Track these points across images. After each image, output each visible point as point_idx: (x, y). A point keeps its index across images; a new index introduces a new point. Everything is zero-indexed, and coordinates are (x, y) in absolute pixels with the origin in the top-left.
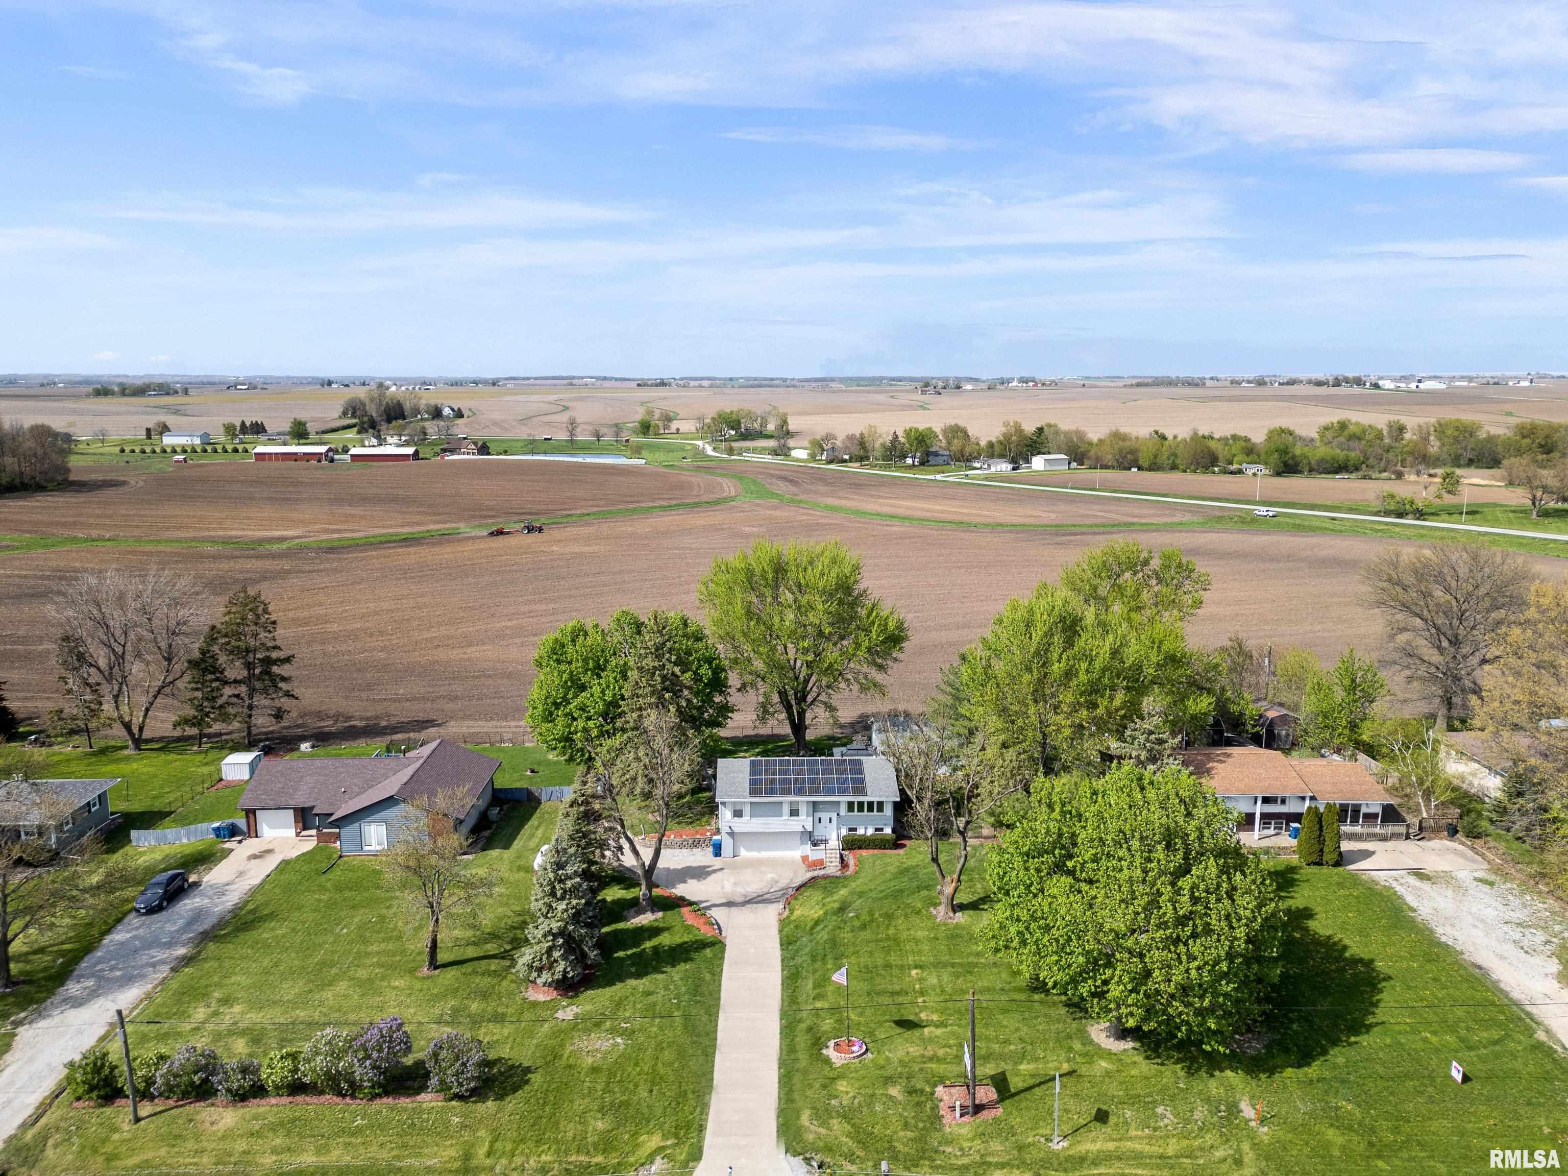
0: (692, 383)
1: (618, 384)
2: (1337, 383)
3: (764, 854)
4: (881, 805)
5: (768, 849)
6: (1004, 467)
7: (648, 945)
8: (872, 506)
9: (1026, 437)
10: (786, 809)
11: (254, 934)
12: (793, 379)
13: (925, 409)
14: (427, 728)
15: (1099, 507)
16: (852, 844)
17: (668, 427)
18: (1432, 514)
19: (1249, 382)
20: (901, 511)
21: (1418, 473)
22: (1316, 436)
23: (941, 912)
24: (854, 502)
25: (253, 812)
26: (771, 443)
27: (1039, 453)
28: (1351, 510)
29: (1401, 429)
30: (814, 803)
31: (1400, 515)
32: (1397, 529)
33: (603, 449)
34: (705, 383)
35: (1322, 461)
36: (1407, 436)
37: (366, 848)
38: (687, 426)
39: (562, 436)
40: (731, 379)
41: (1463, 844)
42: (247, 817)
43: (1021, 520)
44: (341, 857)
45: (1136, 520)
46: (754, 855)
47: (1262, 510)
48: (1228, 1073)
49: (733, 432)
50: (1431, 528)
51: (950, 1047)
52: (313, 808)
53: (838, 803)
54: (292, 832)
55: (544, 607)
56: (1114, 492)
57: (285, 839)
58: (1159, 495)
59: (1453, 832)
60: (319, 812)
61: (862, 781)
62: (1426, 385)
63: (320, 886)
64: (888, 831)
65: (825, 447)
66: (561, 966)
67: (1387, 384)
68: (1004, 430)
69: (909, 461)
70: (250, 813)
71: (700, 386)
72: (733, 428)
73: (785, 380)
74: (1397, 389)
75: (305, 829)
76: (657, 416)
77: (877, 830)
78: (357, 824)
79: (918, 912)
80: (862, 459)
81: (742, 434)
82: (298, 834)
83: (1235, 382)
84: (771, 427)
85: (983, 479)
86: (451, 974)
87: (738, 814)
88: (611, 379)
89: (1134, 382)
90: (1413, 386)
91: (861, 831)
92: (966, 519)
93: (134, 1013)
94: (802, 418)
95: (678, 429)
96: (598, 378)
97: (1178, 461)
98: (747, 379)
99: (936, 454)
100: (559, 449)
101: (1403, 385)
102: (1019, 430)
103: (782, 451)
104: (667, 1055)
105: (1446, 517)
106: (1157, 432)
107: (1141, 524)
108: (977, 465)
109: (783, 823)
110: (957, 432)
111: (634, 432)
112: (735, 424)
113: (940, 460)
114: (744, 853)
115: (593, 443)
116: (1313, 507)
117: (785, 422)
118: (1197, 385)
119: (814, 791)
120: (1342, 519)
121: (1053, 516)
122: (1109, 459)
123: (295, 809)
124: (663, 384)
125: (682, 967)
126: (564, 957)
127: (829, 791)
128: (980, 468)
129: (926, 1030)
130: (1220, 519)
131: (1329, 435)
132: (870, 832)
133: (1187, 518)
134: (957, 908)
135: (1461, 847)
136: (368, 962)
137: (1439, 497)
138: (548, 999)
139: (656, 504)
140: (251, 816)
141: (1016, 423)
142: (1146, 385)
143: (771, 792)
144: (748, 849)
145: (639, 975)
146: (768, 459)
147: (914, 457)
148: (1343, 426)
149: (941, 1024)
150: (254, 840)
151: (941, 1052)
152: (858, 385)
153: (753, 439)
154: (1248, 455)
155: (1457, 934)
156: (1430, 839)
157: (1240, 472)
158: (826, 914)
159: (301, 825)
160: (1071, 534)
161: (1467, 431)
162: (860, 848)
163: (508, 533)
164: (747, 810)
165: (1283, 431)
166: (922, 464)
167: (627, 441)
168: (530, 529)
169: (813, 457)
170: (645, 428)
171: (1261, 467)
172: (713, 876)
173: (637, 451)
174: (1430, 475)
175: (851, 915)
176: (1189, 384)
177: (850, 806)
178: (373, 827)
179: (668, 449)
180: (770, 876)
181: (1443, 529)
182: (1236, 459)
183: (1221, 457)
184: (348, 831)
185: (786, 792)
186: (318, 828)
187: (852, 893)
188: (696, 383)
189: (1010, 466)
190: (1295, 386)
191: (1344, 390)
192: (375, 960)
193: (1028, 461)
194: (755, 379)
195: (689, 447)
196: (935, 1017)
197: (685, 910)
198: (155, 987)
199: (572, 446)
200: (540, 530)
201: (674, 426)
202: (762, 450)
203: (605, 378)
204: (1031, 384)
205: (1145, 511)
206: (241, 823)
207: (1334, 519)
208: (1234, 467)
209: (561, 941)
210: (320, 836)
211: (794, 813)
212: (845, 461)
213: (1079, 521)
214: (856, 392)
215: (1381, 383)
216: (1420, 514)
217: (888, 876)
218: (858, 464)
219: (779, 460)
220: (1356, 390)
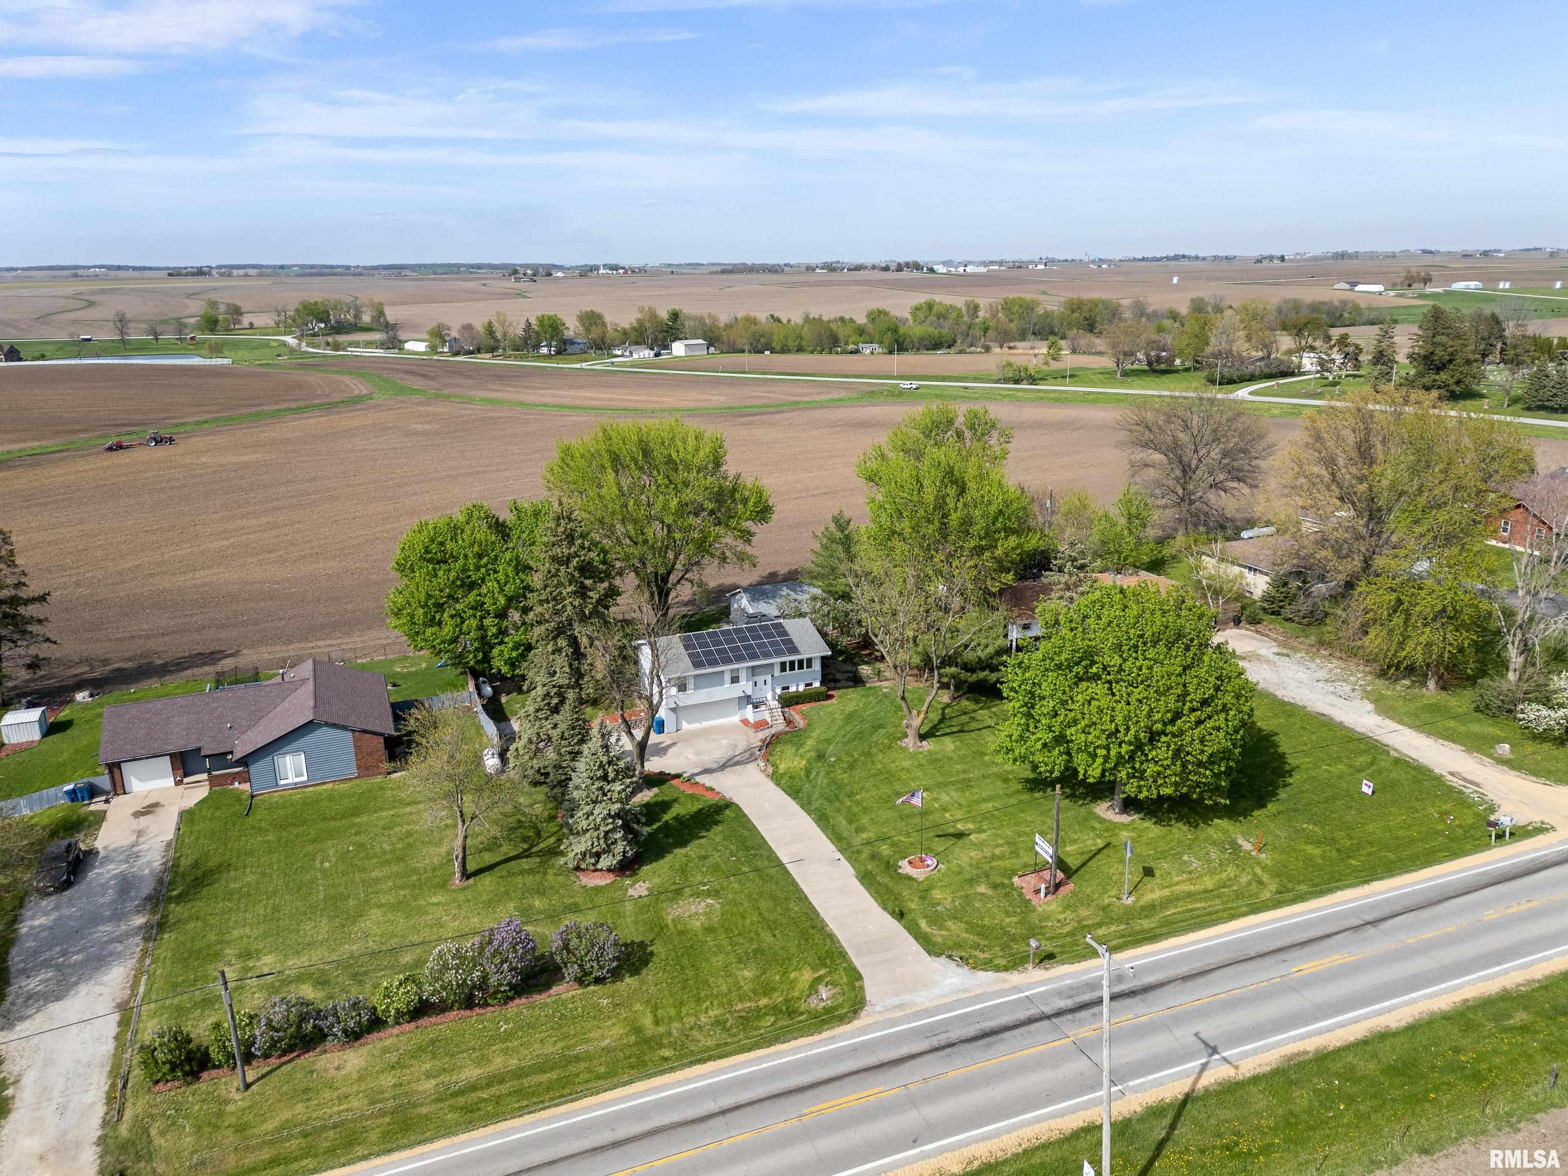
0: (235, 272)
1: (137, 274)
2: (900, 268)
3: (706, 724)
4: (809, 661)
5: (708, 719)
6: (646, 354)
7: (667, 817)
8: (532, 397)
9: (661, 323)
10: (727, 677)
11: (217, 888)
12: (358, 267)
13: (525, 297)
14: (220, 659)
15: (759, 389)
16: (788, 701)
17: (239, 322)
18: (1041, 379)
19: (822, 268)
20: (567, 401)
21: (1001, 347)
22: (909, 317)
23: (910, 742)
24: (508, 394)
25: (118, 765)
26: (378, 336)
27: (677, 339)
28: (976, 380)
29: (976, 308)
30: (753, 668)
31: (1017, 382)
32: (1020, 394)
33: (163, 349)
34: (251, 272)
35: (921, 339)
36: (981, 314)
37: (283, 782)
38: (260, 320)
39: (108, 335)
40: (282, 267)
41: (1248, 630)
42: (111, 773)
43: (691, 405)
44: (253, 797)
45: (798, 399)
46: (695, 726)
47: (906, 384)
48: (1216, 821)
49: (322, 325)
50: (1046, 391)
51: (1001, 846)
52: (199, 750)
53: (772, 665)
54: (170, 782)
55: (254, 522)
56: (763, 373)
57: (164, 790)
58: (806, 375)
59: (1237, 622)
60: (209, 753)
61: (790, 641)
62: (969, 269)
63: (253, 827)
64: (817, 684)
65: (447, 338)
66: (619, 848)
67: (941, 269)
68: (639, 316)
69: (544, 351)
70: (114, 768)
71: (246, 275)
72: (321, 321)
73: (348, 268)
74: (949, 273)
75: (186, 775)
76: (222, 308)
77: (807, 685)
78: (270, 758)
79: (890, 747)
80: (492, 350)
81: (332, 328)
82: (178, 783)
83: (810, 269)
84: (366, 318)
85: (631, 366)
86: (486, 880)
87: (682, 688)
88: (127, 268)
89: (719, 269)
90: (961, 269)
91: (793, 689)
92: (639, 405)
93: (142, 990)
94: (399, 308)
95: (251, 324)
96: (109, 268)
97: (804, 343)
98: (302, 267)
99: (572, 342)
100: (104, 350)
101: (953, 269)
102: (653, 316)
103: (394, 343)
104: (763, 904)
105: (1052, 381)
106: (772, 316)
107: (806, 402)
108: (619, 353)
109: (727, 691)
110: (591, 319)
111: (200, 329)
112: (322, 316)
113: (576, 348)
114: (685, 726)
115: (147, 342)
116: (944, 379)
117: (381, 313)
118: (776, 272)
119: (753, 657)
120: (973, 388)
121: (722, 399)
122: (743, 343)
123: (172, 756)
124: (200, 272)
125: (717, 829)
126: (624, 838)
127: (767, 655)
128: (622, 356)
129: (971, 837)
130: (872, 394)
131: (922, 316)
132: (801, 688)
133: (843, 394)
134: (922, 737)
135: (1248, 633)
136: (384, 886)
137: (1046, 363)
138: (608, 881)
139: (282, 406)
140: (116, 770)
141: (650, 309)
142: (731, 272)
143: (713, 663)
144: (689, 723)
145: (683, 843)
146: (379, 353)
147: (549, 346)
148: (930, 306)
149: (980, 831)
150: (121, 799)
151: (997, 851)
152: (435, 273)
153: (347, 333)
154: (861, 335)
155: (1293, 694)
156: (1224, 630)
157: (856, 352)
158: (809, 762)
159: (181, 772)
160: (751, 415)
161: (1029, 307)
162: (797, 704)
163: (128, 447)
164: (691, 684)
165: (880, 312)
166: (558, 353)
167: (193, 339)
168: (159, 441)
169: (433, 349)
170: (212, 324)
171: (875, 346)
172: (670, 750)
173: (217, 350)
174: (1010, 348)
175: (833, 759)
176: (770, 271)
177: (783, 667)
178: (288, 759)
179: (250, 346)
180: (724, 742)
181: (1055, 391)
182: (851, 340)
183: (841, 337)
184: (255, 769)
185: (727, 661)
186: (209, 771)
187: (819, 742)
188: (242, 272)
189: (652, 353)
190: (862, 272)
191: (906, 274)
192: (390, 884)
193: (666, 347)
194: (312, 267)
195: (275, 344)
196: (971, 826)
197: (674, 782)
198: (141, 960)
199: (124, 346)
200: (171, 440)
201: (246, 321)
202: (369, 344)
203: (119, 268)
204: (621, 271)
205: (799, 391)
206: (104, 781)
207: (966, 388)
208: (851, 347)
209: (620, 822)
210: (213, 781)
211: (735, 680)
212: (471, 353)
213: (748, 402)
214: (434, 279)
215: (935, 267)
216: (1033, 380)
217: (839, 723)
218: (490, 355)
219: (392, 354)
220: (916, 274)
